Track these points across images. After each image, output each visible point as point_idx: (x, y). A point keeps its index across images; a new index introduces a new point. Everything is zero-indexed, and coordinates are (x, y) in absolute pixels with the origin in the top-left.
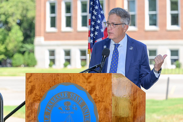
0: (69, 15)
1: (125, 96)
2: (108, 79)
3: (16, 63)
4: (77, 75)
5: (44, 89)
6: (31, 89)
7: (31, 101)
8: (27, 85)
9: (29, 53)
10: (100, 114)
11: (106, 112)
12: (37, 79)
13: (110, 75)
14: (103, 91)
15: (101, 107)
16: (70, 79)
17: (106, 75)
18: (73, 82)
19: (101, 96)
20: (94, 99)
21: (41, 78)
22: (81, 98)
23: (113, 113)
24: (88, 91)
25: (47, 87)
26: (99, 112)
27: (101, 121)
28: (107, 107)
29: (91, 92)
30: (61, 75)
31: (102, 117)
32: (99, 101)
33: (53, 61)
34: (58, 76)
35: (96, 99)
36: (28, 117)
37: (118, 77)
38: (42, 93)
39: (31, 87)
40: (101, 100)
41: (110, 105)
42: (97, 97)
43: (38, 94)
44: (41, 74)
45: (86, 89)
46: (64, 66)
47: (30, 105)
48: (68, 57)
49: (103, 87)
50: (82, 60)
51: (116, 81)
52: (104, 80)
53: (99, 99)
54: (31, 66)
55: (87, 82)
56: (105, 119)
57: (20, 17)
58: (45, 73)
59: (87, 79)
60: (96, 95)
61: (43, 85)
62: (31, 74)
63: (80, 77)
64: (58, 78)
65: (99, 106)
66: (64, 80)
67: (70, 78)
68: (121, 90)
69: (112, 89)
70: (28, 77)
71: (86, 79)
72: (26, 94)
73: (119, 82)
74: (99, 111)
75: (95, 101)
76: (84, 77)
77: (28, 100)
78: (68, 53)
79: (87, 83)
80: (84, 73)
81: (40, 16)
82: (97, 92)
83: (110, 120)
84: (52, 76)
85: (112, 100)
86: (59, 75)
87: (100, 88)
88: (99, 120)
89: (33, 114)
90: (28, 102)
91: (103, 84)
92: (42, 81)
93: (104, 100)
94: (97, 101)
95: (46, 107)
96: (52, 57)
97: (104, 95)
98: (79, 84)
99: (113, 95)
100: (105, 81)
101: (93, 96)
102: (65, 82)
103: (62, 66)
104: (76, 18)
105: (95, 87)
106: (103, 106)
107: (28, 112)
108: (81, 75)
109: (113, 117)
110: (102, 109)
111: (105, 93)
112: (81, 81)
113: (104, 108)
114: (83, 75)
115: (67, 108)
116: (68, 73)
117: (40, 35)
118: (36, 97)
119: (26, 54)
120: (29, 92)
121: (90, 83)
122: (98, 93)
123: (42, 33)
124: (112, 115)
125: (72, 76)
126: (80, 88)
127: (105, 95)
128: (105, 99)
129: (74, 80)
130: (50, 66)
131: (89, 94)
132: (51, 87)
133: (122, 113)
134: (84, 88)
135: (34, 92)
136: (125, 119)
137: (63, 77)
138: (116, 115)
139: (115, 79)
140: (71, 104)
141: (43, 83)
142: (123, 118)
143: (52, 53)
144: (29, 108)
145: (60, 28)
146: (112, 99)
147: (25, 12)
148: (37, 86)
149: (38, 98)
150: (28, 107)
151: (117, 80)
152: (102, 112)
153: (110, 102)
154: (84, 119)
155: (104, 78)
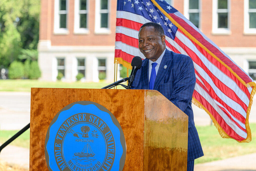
0: (84, 12)
1: (161, 120)
2: (139, 97)
3: (13, 75)
4: (99, 92)
5: (55, 109)
6: (38, 108)
7: (37, 125)
8: (32, 104)
9: (31, 62)
10: (128, 144)
11: (137, 140)
12: (45, 95)
13: (142, 92)
14: (133, 113)
15: (130, 135)
16: (89, 97)
17: (137, 92)
18: (93, 100)
19: (130, 119)
20: (121, 123)
21: (51, 94)
22: (103, 121)
23: (145, 142)
24: (113, 112)
25: (59, 106)
26: (126, 141)
27: (129, 153)
28: (138, 134)
29: (116, 114)
30: (78, 91)
31: (130, 147)
32: (127, 127)
33: (62, 72)
34: (74, 93)
35: (124, 123)
36: (33, 145)
37: (153, 94)
38: (52, 115)
39: (37, 106)
40: (130, 124)
41: (142, 131)
42: (125, 120)
43: (47, 116)
44: (51, 90)
45: (111, 110)
46: (77, 80)
47: (37, 130)
48: (82, 68)
49: (132, 108)
50: (101, 71)
51: (150, 100)
52: (134, 98)
53: (127, 124)
54: (34, 79)
55: (112, 101)
56: (135, 149)
57: (20, 15)
58: (57, 88)
59: (112, 97)
60: (123, 118)
61: (53, 104)
62: (39, 89)
63: (103, 94)
64: (74, 96)
65: (127, 133)
66: (82, 98)
67: (90, 95)
68: (156, 112)
69: (144, 110)
70: (34, 92)
71: (110, 97)
72: (31, 116)
73: (154, 102)
74: (127, 139)
75: (122, 126)
76: (108, 94)
77: (34, 124)
78: (82, 62)
79: (112, 103)
80: (107, 89)
81: (46, 13)
82: (125, 114)
83: (141, 152)
84: (66, 92)
85: (144, 126)
86: (75, 91)
87: (128, 109)
88: (127, 151)
89: (40, 142)
90: (34, 126)
91: (133, 104)
92: (53, 98)
93: (134, 125)
94: (124, 127)
95: (58, 133)
96: (61, 68)
97: (134, 118)
98: (101, 104)
99: (146, 119)
100: (136, 100)
101: (119, 119)
102: (82, 100)
103: (74, 79)
104: (93, 16)
105: (123, 107)
106: (132, 132)
107: (34, 139)
108: (104, 91)
109: (146, 147)
110: (131, 137)
111: (136, 115)
112: (104, 99)
113: (134, 135)
114: (107, 92)
115: (84, 135)
116: (87, 89)
117: (46, 39)
118: (44, 119)
119: (27, 63)
120: (34, 113)
121: (115, 101)
122: (125, 116)
123: (49, 36)
124: (145, 145)
125: (92, 92)
126: (103, 108)
127: (136, 118)
128: (135, 123)
129: (94, 98)
130: (59, 78)
131: (114, 117)
132: (64, 106)
133: (157, 142)
134: (108, 108)
135: (42, 113)
136: (161, 151)
137: (80, 94)
138: (149, 145)
139: (149, 98)
140: (90, 130)
141: (54, 101)
142: (158, 149)
143: (62, 62)
144: (35, 134)
145: (72, 29)
146: (144, 124)
147: (26, 8)
148: (45, 104)
149: (47, 121)
150: (33, 133)
151: (152, 98)
152: (131, 141)
153: (142, 128)
154: (108, 149)
155: (134, 96)
